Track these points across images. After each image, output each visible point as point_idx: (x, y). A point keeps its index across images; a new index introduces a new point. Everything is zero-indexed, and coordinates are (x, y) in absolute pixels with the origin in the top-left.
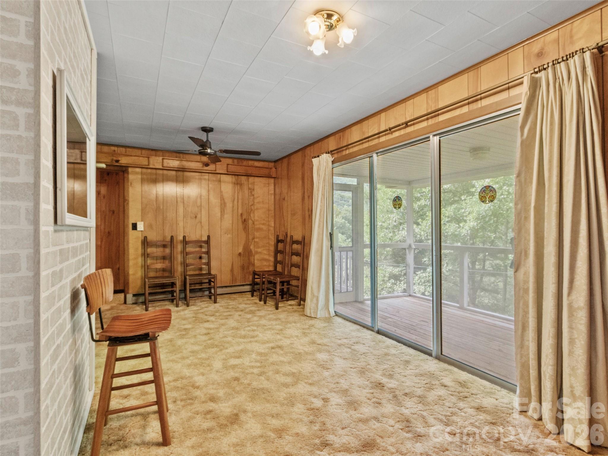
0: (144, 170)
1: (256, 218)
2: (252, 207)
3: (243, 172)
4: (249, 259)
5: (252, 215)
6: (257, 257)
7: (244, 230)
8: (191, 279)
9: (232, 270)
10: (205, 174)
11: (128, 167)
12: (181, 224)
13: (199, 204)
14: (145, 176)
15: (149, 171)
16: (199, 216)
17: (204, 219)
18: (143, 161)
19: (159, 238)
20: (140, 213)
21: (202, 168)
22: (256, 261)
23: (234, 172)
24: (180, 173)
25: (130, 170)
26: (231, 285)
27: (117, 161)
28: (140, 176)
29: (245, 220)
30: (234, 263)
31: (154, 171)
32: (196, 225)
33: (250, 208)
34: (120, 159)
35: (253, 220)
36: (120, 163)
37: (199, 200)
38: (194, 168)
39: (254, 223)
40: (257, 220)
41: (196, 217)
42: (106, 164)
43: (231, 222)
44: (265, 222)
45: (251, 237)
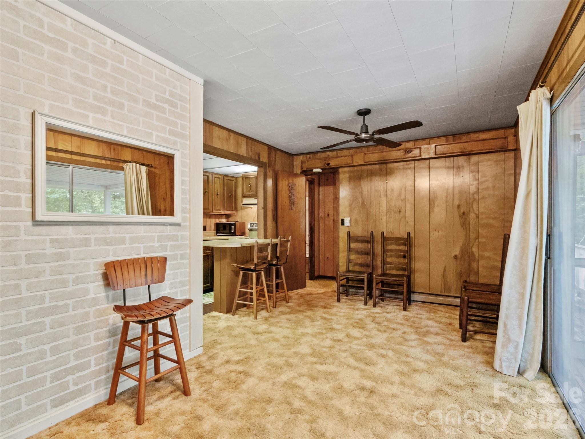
0: (351, 169)
1: (482, 210)
2: (475, 195)
3: (459, 151)
4: (470, 265)
5: (475, 207)
6: (482, 263)
7: (462, 226)
8: (378, 279)
9: (444, 276)
10: (410, 162)
11: (338, 168)
12: (384, 219)
13: (403, 197)
14: (352, 174)
15: (356, 168)
16: (403, 211)
17: (409, 213)
18: (347, 160)
19: (364, 234)
20: (347, 209)
21: (404, 157)
22: (481, 269)
23: (446, 154)
24: (384, 166)
25: (341, 170)
26: (443, 294)
27: (328, 164)
28: (347, 175)
29: (464, 213)
30: (447, 267)
31: (359, 168)
32: (400, 220)
33: (472, 197)
34: (330, 162)
35: (477, 213)
36: (331, 166)
37: (403, 192)
38: (396, 158)
39: (478, 217)
40: (482, 214)
41: (400, 211)
42: (321, 169)
43: (443, 216)
44: (497, 215)
45: (473, 236)
